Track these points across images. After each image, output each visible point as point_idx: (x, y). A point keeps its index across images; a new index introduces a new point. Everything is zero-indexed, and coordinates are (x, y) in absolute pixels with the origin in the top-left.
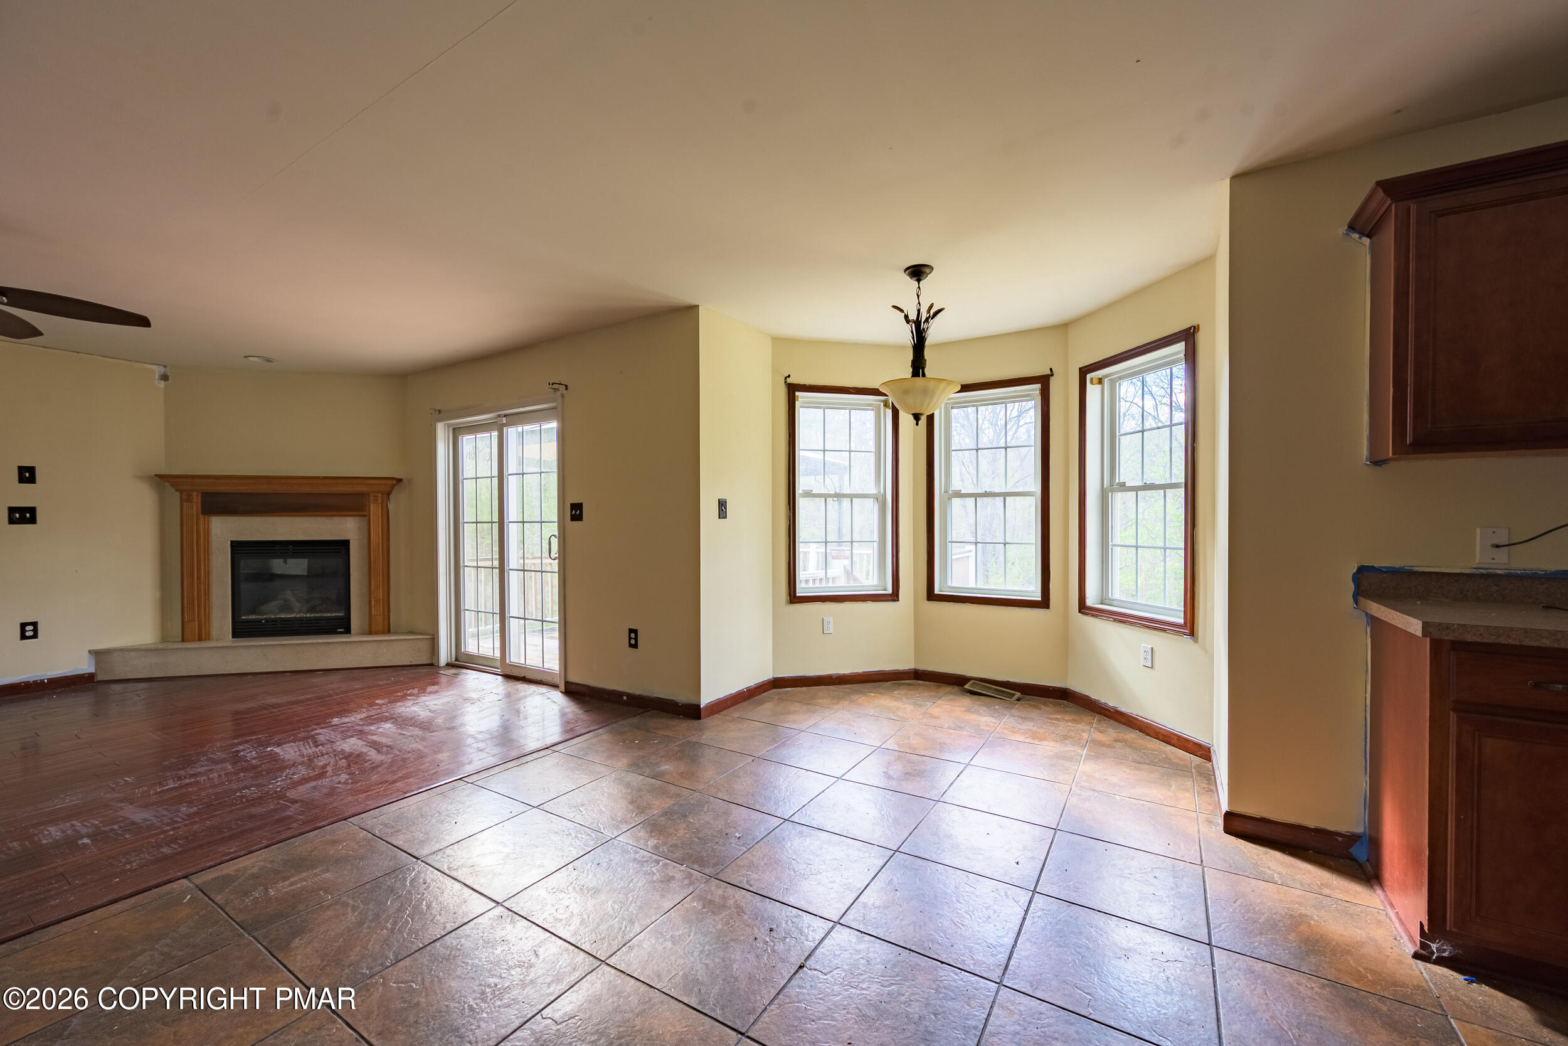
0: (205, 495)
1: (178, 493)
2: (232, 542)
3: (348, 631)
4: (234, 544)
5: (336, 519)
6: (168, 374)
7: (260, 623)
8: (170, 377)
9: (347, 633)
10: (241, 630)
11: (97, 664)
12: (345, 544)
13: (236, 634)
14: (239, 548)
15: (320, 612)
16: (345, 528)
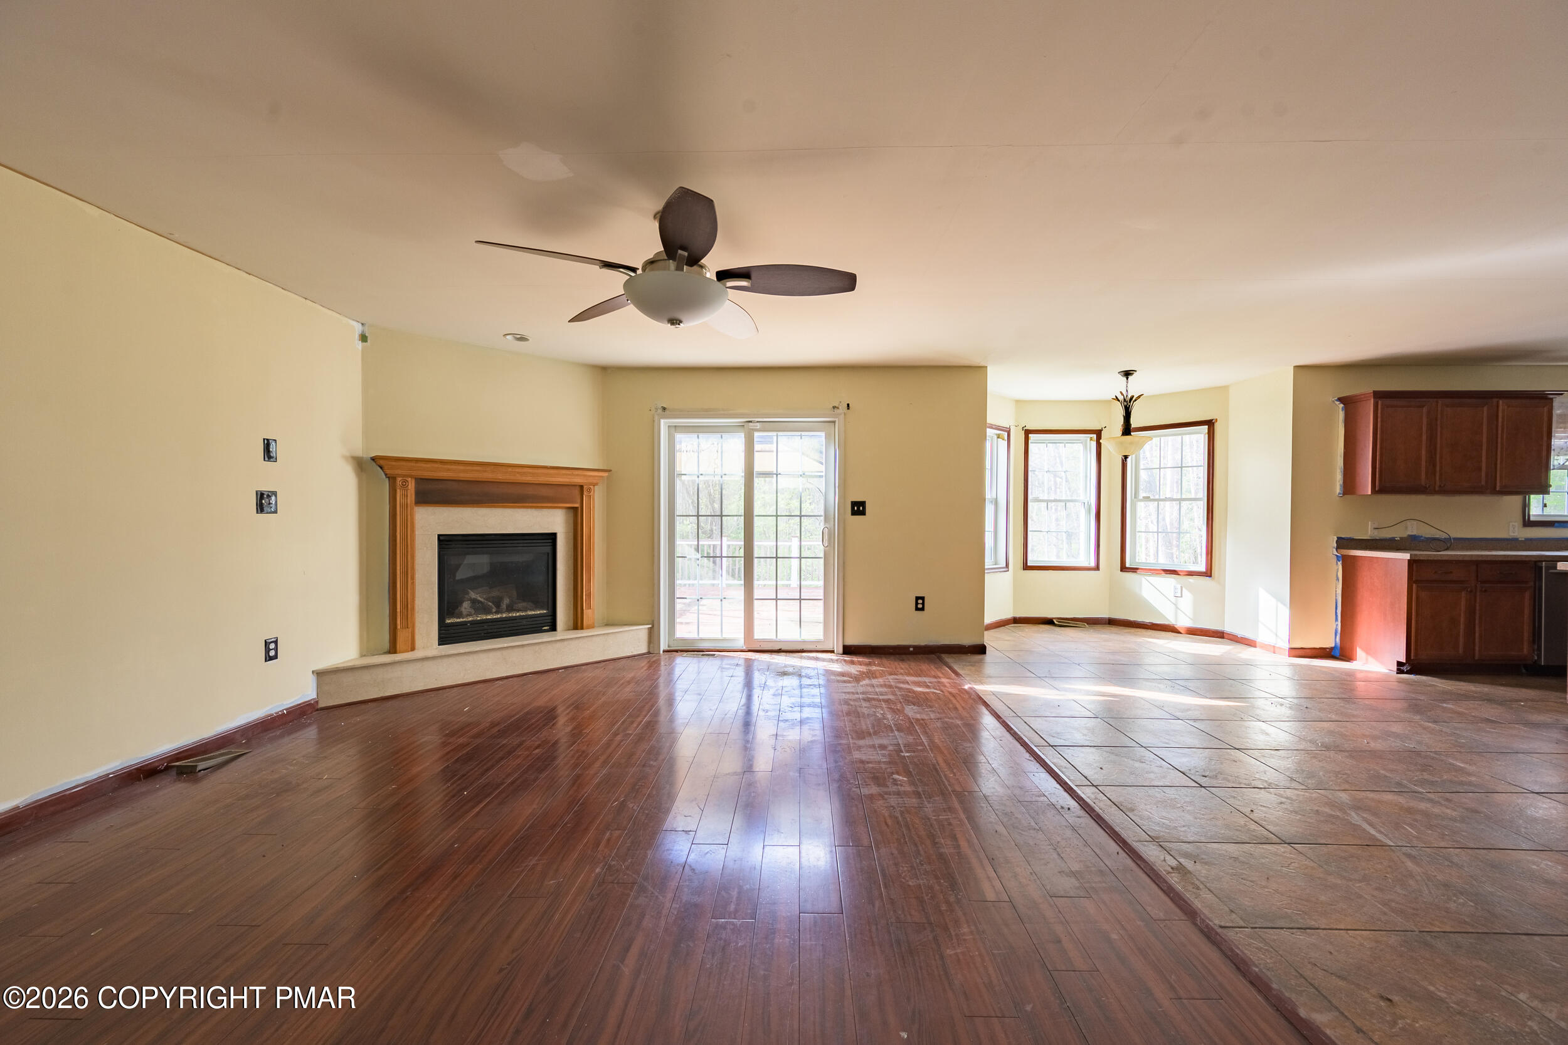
0: (420, 481)
1: (387, 479)
2: (439, 536)
3: (553, 628)
4: (441, 538)
5: (545, 512)
6: (367, 335)
7: (465, 626)
8: (368, 338)
9: (552, 631)
10: (448, 635)
11: (319, 686)
12: (553, 536)
13: (444, 640)
14: (445, 542)
15: (518, 611)
16: (552, 521)
